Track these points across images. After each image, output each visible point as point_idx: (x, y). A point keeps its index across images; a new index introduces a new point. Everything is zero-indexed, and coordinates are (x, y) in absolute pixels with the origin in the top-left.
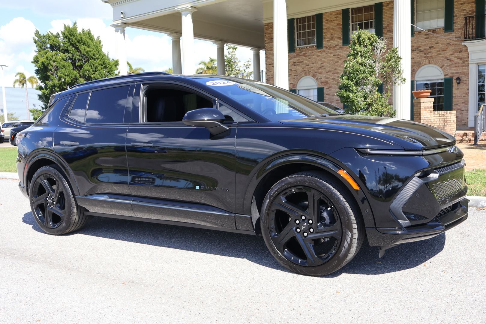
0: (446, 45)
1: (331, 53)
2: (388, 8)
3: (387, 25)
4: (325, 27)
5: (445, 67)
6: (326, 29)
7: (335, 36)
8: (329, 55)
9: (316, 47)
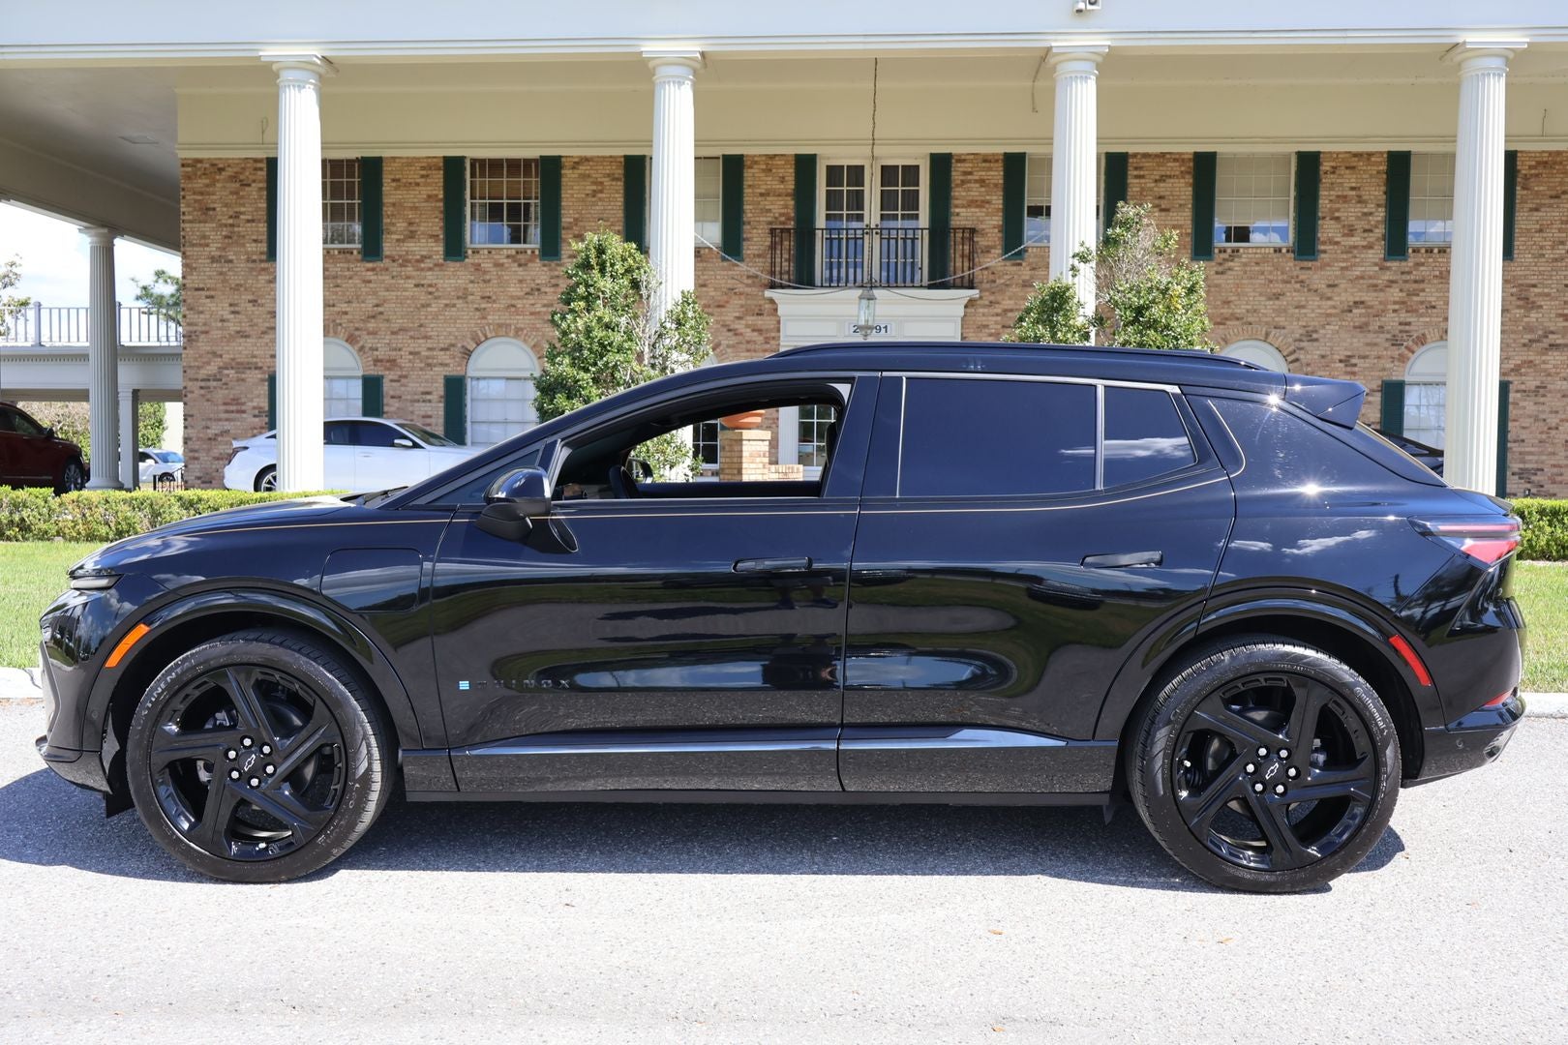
0: (726, 294)
1: (408, 278)
2: (576, 176)
3: (572, 220)
4: (391, 201)
5: (721, 348)
6: (394, 205)
7: (422, 229)
8: (402, 281)
9: (359, 253)
